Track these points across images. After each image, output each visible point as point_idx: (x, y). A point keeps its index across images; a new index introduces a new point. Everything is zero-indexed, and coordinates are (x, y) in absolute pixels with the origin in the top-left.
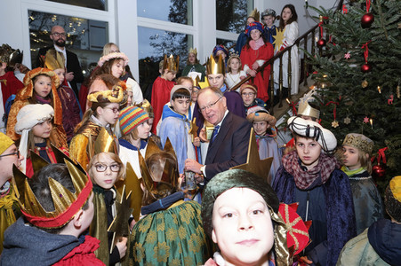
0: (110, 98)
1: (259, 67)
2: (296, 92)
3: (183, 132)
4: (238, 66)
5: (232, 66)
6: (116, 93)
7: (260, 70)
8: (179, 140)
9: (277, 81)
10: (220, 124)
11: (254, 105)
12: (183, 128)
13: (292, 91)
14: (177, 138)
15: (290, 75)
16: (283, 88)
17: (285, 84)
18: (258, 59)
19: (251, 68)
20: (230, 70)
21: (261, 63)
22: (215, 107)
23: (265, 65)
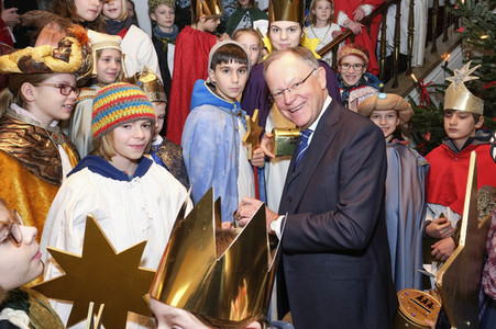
0: (51, 63)
1: (365, 18)
2: (420, 62)
3: (231, 139)
4: (328, 13)
5: (319, 13)
6: (63, 51)
7: (366, 21)
8: (221, 155)
9: (391, 43)
10: (313, 127)
11: (362, 84)
12: (230, 130)
13: (414, 60)
14: (217, 151)
15: (411, 33)
16: (400, 55)
17: (403, 49)
18: (364, 2)
19: (351, 17)
20: (314, 21)
21: (367, 9)
22: (304, 89)
23: (374, 13)
